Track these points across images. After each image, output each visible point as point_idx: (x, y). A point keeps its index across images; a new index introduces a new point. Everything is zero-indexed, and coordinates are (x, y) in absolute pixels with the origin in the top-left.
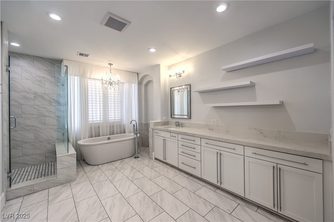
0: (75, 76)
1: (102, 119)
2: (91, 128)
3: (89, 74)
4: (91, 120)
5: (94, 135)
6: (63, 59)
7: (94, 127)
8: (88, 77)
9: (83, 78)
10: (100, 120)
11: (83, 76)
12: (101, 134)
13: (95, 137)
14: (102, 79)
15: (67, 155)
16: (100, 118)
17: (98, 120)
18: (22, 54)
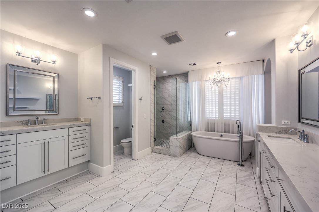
0: (195, 81)
1: (217, 116)
2: (208, 123)
3: (205, 78)
4: (208, 116)
5: (210, 130)
6: (188, 72)
7: (211, 123)
8: (205, 80)
9: (201, 82)
10: (215, 117)
11: (201, 80)
12: (216, 130)
13: (211, 131)
14: (210, 79)
15: (175, 138)
16: (216, 115)
17: (214, 117)
18: (170, 76)
